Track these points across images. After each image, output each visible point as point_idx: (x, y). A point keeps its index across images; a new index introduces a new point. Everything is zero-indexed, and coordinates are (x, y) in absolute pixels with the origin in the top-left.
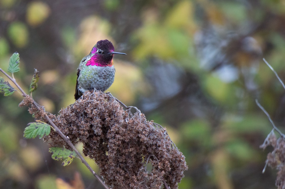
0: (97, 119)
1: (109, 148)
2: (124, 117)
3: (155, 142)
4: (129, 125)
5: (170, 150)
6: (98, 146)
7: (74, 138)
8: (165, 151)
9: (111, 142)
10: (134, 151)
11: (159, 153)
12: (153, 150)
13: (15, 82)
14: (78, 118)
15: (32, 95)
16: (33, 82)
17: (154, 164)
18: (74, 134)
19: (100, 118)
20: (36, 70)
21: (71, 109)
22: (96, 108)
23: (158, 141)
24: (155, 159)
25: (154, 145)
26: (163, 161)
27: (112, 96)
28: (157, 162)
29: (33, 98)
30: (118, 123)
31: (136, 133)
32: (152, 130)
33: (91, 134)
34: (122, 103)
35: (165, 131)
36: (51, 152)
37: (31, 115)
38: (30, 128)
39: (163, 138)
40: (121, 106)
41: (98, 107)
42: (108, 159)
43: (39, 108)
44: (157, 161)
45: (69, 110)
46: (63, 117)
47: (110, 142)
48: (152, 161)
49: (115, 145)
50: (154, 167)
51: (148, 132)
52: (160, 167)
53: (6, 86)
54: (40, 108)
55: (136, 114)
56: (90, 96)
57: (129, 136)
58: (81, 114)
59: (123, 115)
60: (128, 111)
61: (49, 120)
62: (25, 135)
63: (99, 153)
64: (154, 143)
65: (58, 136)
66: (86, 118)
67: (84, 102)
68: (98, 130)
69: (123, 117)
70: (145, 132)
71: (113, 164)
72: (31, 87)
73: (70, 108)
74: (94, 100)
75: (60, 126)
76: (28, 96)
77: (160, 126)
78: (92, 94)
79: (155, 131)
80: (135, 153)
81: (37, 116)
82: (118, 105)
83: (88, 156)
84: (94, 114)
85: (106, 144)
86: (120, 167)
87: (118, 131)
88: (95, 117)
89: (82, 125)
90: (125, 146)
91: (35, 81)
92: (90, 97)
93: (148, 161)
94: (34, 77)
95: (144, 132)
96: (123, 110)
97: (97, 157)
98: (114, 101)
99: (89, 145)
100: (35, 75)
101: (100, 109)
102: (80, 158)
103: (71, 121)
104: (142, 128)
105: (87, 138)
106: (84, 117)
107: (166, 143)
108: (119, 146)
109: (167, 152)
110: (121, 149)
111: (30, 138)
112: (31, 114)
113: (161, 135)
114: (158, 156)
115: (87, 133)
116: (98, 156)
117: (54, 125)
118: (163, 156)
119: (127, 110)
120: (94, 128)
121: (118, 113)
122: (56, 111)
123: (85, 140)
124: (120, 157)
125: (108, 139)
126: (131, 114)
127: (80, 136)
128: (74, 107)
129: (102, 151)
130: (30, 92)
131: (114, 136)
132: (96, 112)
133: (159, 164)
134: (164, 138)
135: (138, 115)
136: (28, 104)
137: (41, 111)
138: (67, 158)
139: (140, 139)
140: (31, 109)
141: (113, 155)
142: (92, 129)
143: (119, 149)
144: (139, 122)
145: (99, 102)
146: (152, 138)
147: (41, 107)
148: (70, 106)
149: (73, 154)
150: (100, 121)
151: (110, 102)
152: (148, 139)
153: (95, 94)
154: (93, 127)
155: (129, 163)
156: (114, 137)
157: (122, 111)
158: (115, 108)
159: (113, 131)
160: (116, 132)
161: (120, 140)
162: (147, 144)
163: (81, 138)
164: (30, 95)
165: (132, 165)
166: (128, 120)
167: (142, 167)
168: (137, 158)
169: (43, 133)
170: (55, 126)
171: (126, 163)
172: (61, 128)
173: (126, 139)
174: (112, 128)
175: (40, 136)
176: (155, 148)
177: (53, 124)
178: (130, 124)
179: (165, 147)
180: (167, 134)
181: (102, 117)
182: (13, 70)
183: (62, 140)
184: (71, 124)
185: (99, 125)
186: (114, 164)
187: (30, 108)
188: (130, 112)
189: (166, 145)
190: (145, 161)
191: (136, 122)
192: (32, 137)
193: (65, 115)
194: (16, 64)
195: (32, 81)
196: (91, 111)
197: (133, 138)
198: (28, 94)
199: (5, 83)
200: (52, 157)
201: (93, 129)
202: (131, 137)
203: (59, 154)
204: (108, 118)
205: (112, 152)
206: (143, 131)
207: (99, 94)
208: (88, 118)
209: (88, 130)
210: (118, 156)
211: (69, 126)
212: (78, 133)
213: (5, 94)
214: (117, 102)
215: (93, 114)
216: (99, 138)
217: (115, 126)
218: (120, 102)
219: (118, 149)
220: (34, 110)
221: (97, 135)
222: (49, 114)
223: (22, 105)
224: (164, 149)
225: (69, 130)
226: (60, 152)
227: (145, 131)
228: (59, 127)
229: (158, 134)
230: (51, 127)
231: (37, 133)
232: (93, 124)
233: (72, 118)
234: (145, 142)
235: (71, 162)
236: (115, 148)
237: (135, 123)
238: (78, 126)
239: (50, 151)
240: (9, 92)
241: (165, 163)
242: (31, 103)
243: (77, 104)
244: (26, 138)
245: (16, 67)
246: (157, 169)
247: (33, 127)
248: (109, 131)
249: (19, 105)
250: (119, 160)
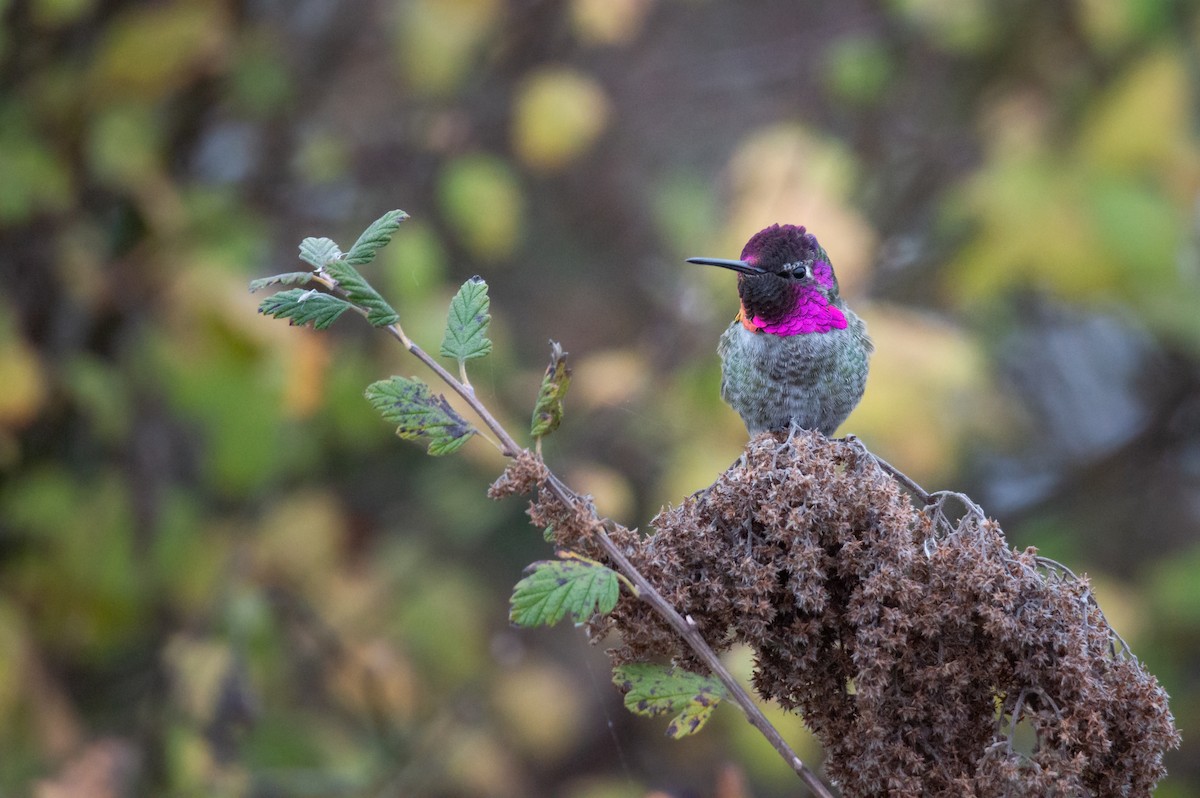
0: (805, 547)
1: (859, 666)
2: (916, 537)
3: (1043, 637)
4: (939, 566)
5: (1107, 667)
6: (814, 659)
7: (714, 628)
8: (1084, 673)
9: (867, 641)
10: (960, 672)
11: (1061, 678)
12: (1037, 667)
13: (472, 397)
14: (727, 544)
15: (542, 449)
16: (544, 398)
17: (1044, 724)
18: (714, 609)
19: (820, 544)
20: (557, 347)
21: (700, 511)
22: (801, 504)
23: (1058, 633)
24: (1045, 704)
25: (1040, 648)
26: (1079, 712)
27: (867, 452)
28: (1053, 716)
29: (545, 462)
30: (894, 561)
31: (965, 599)
32: (1032, 586)
33: (783, 610)
34: (907, 478)
35: (1083, 589)
36: (619, 682)
37: (541, 530)
38: (536, 583)
39: (1078, 619)
40: (902, 492)
41: (809, 499)
42: (857, 711)
43: (571, 502)
44: (1054, 712)
45: (692, 514)
46: (666, 543)
47: (863, 640)
48: (1034, 714)
49: (883, 650)
50: (1043, 737)
51: (1013, 593)
52: (1069, 737)
53: (434, 414)
54: (575, 502)
55: (965, 522)
56: (775, 453)
57: (937, 614)
58: (740, 528)
59: (911, 526)
60: (933, 511)
61: (612, 552)
62: (517, 612)
63: (821, 684)
64: (1041, 639)
65: (648, 618)
66: (760, 546)
67: (751, 478)
68: (811, 591)
69: (914, 534)
70: (1005, 594)
71: (876, 728)
72: (536, 416)
73: (694, 507)
74: (790, 469)
75: (656, 578)
76: (524, 455)
77: (1064, 570)
78: (784, 446)
79: (1046, 590)
80: (965, 682)
81: (562, 535)
82: (892, 486)
83: (775, 698)
84: (791, 529)
85: (846, 646)
86: (907, 742)
87: (894, 593)
88: (797, 539)
89: (744, 575)
90: (923, 654)
91: (553, 389)
92: (775, 459)
93: (1020, 714)
94: (549, 377)
95: (997, 597)
96: (912, 509)
97: (812, 703)
98: (873, 473)
99: (778, 655)
100: (555, 367)
101: (819, 505)
102: (742, 703)
103: (698, 559)
104: (991, 580)
105: (769, 628)
106: (753, 539)
107: (1088, 640)
108: (898, 655)
109: (1094, 676)
110: (907, 668)
111: (538, 623)
112: (539, 527)
113: (1070, 607)
114: (1059, 693)
115: (767, 606)
116: (816, 699)
117: (634, 569)
118: (1078, 693)
119: (926, 507)
120: (793, 586)
121: (892, 519)
122: (639, 515)
123: (760, 633)
124: (904, 700)
125: (854, 628)
126: (945, 524)
127: (738, 618)
128: (710, 502)
129: (831, 677)
130: (535, 438)
131: (877, 614)
132: (802, 520)
133: (1064, 724)
134: (1080, 617)
135: (974, 525)
136: (524, 486)
137: (578, 515)
138: (688, 706)
139: (982, 625)
140: (540, 507)
141: (875, 693)
142: (788, 587)
143: (899, 668)
144: (978, 556)
145: (813, 476)
146: (1033, 617)
147: (579, 498)
148: (696, 495)
149: (713, 691)
150: (820, 556)
151: (856, 476)
152: (1015, 625)
153: (795, 446)
154: (791, 582)
155: (943, 722)
156: (879, 621)
157: (906, 510)
158: (879, 498)
159: (871, 595)
160: (887, 598)
161: (903, 629)
162: (1012, 646)
163: (743, 628)
164: (533, 450)
165: (954, 733)
166: (931, 548)
167: (995, 739)
168: (972, 703)
169: (588, 604)
170: (637, 574)
171: (929, 722)
172: (658, 587)
173: (926, 627)
174: (868, 583)
175: (577, 615)
176: (1046, 661)
177: (630, 565)
178: (940, 563)
179: (1084, 654)
180: (1091, 601)
181: (828, 538)
182: (463, 351)
183: (665, 634)
184: (702, 572)
185: (815, 570)
186: (882, 729)
187: (536, 502)
188: (940, 514)
189: (1089, 647)
190: (1008, 713)
191: (966, 556)
192: (544, 621)
193: (674, 532)
194: (475, 324)
195: (540, 393)
196: (781, 516)
197: (954, 618)
198: (523, 447)
199: (433, 400)
200: (626, 702)
201: (791, 589)
202: (946, 617)
203: (653, 692)
204: (850, 540)
205: (869, 679)
206: (994, 590)
207: (810, 445)
208: (769, 543)
209: (769, 592)
210: (898, 695)
211: (693, 577)
212: (732, 605)
213: (433, 447)
214: (885, 474)
215: (787, 527)
216: (815, 626)
217: (880, 571)
218: (897, 477)
219: (895, 667)
220: (550, 513)
221: (807, 612)
222: (613, 529)
223: (503, 491)
224: (1082, 662)
225: (694, 594)
226: (658, 682)
227: (1004, 590)
228: (653, 581)
229: (1056, 601)
230: (621, 582)
231: (566, 604)
232: (790, 568)
233: (705, 544)
234: (1005, 637)
235: (703, 722)
236: (883, 665)
237: (961, 561)
238: (729, 577)
239: (619, 678)
240: (450, 438)
241: (1087, 721)
242: (536, 480)
243: (723, 490)
244: (517, 624)
245: (477, 335)
246: (1056, 748)
247: (547, 581)
248: (855, 596)
249: (490, 490)
250: (900, 711)
